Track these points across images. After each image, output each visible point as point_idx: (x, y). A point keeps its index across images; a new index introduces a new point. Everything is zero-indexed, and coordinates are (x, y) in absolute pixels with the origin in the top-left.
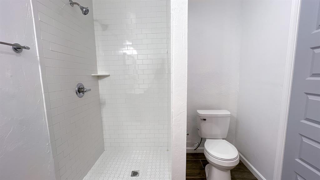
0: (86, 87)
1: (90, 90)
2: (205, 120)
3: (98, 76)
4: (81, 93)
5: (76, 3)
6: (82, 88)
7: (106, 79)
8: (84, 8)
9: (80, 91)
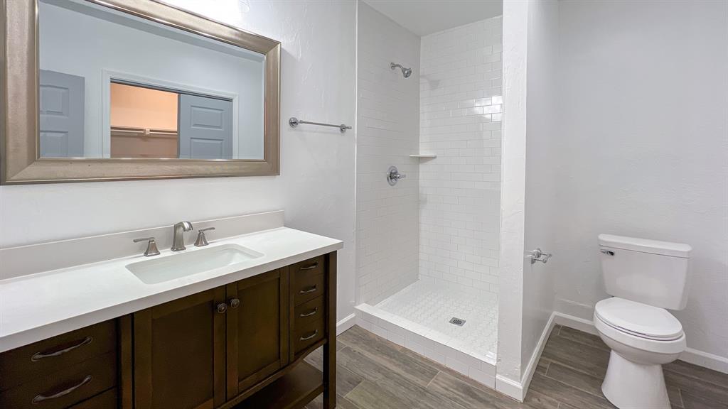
0: (401, 172)
1: (405, 176)
2: (612, 254)
3: (419, 158)
4: (393, 180)
5: (398, 65)
6: (395, 173)
7: (430, 162)
8: (406, 69)
9: (393, 176)
